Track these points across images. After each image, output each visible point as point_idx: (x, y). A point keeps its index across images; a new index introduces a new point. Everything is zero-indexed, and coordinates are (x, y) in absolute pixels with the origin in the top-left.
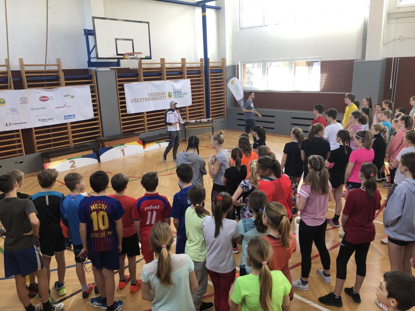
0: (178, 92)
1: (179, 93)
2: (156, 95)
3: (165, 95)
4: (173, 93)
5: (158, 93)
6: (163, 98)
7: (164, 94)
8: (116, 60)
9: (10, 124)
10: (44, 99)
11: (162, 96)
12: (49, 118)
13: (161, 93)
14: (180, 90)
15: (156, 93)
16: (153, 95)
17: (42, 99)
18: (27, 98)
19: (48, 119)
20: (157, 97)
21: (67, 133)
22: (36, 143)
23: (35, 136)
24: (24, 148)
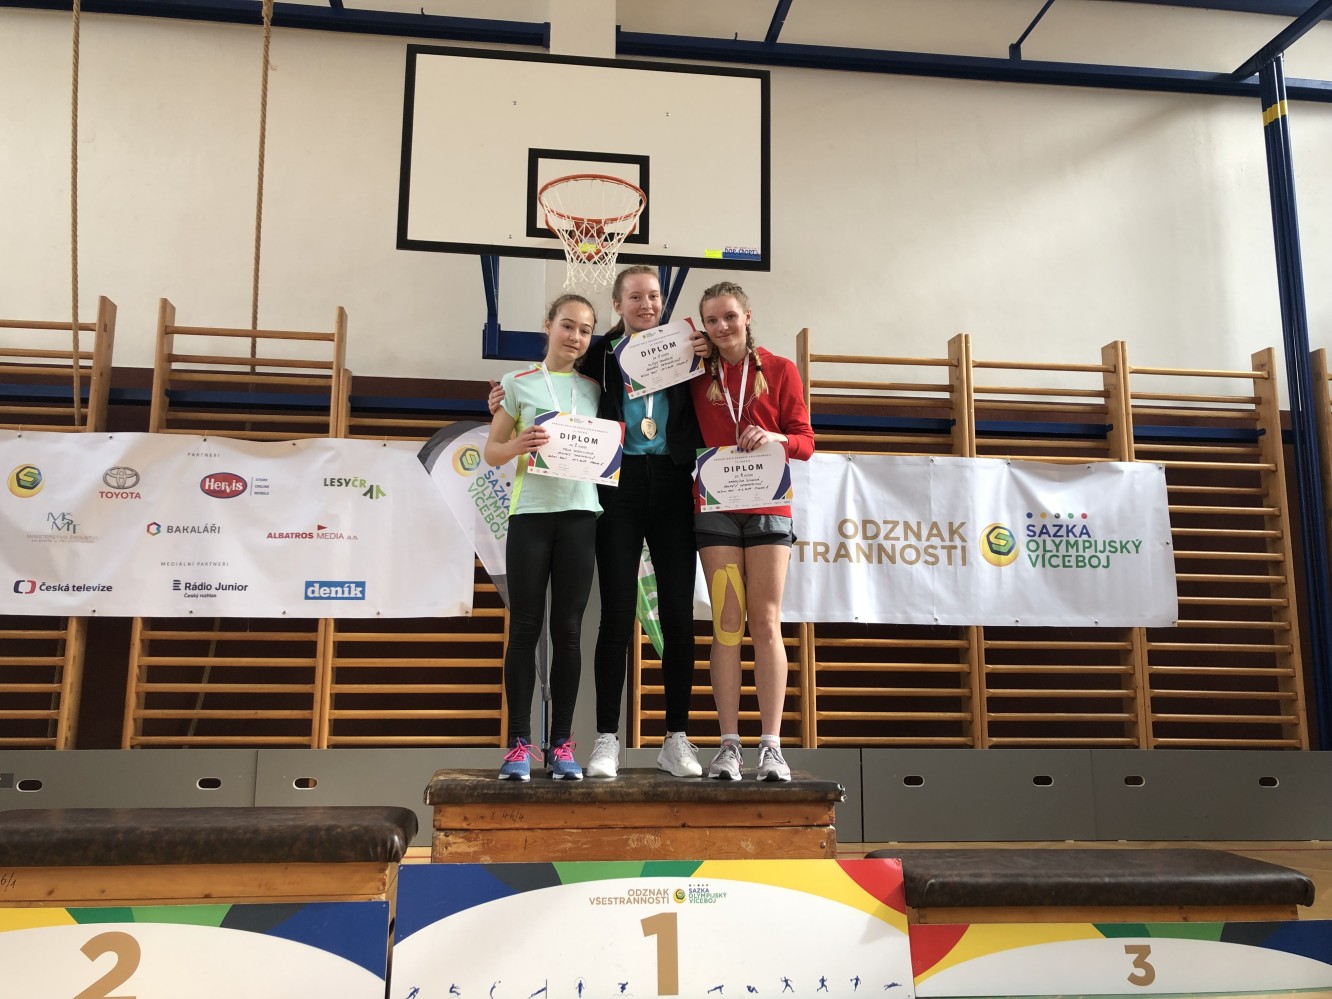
0: (1063, 532)
1: (1072, 539)
2: (899, 531)
3: (958, 542)
4: (1022, 538)
5: (907, 525)
6: (942, 554)
7: (952, 532)
9: (34, 584)
10: (224, 486)
11: (935, 541)
12: (224, 583)
13: (935, 525)
14: (1081, 523)
15: (896, 524)
16: (869, 534)
17: (214, 485)
18: (136, 475)
19: (220, 587)
20: (899, 545)
21: (307, 676)
22: (132, 700)
23: (137, 659)
24: (66, 715)
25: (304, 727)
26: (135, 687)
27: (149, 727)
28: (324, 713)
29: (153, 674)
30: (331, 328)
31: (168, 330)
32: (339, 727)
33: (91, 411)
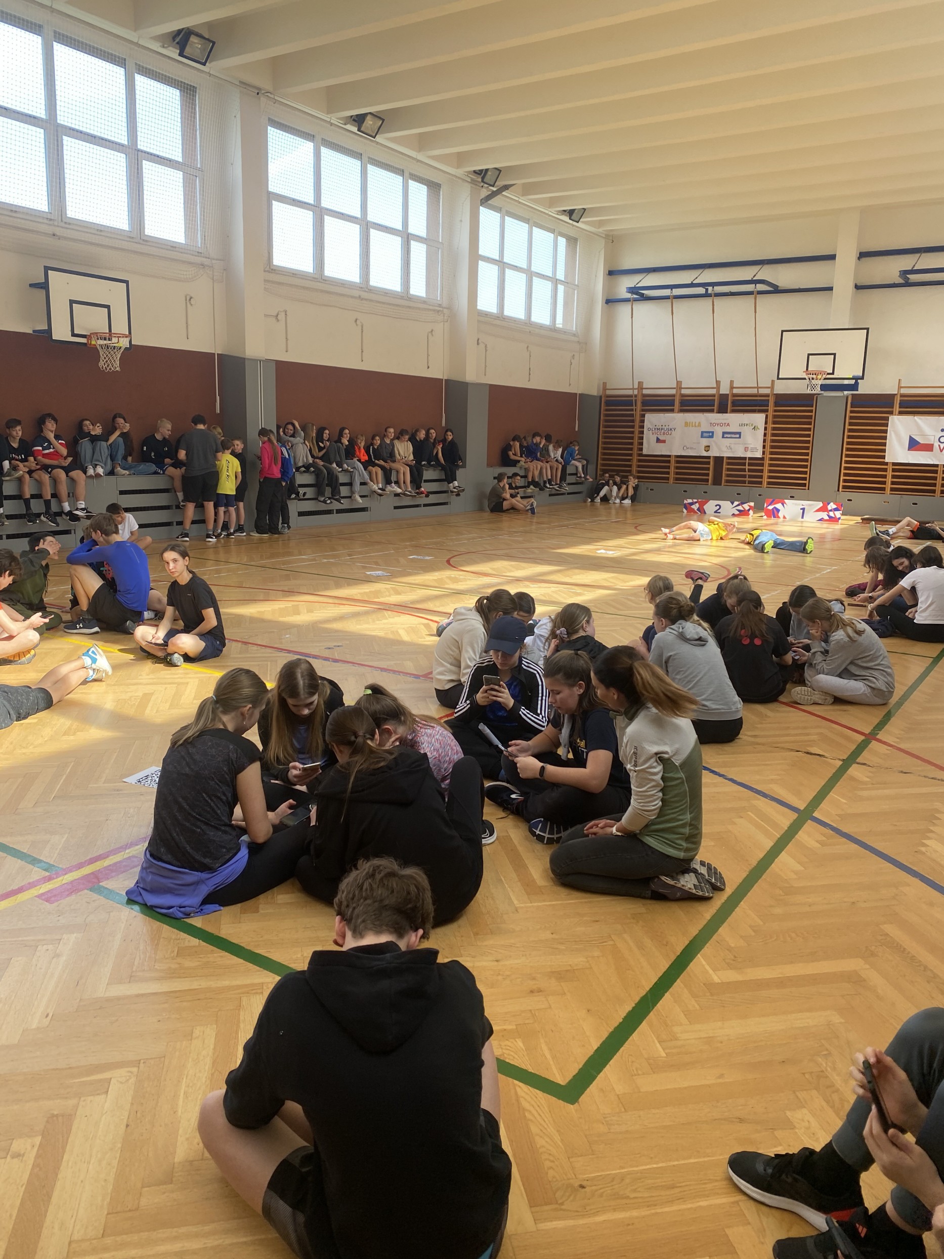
8: (853, 382)
21: (762, 471)
22: (724, 475)
23: (725, 466)
24: (710, 478)
25: (761, 483)
26: (724, 472)
27: (727, 481)
28: (765, 480)
29: (728, 470)
30: (770, 385)
31: (732, 388)
32: (769, 483)
33: (716, 408)
